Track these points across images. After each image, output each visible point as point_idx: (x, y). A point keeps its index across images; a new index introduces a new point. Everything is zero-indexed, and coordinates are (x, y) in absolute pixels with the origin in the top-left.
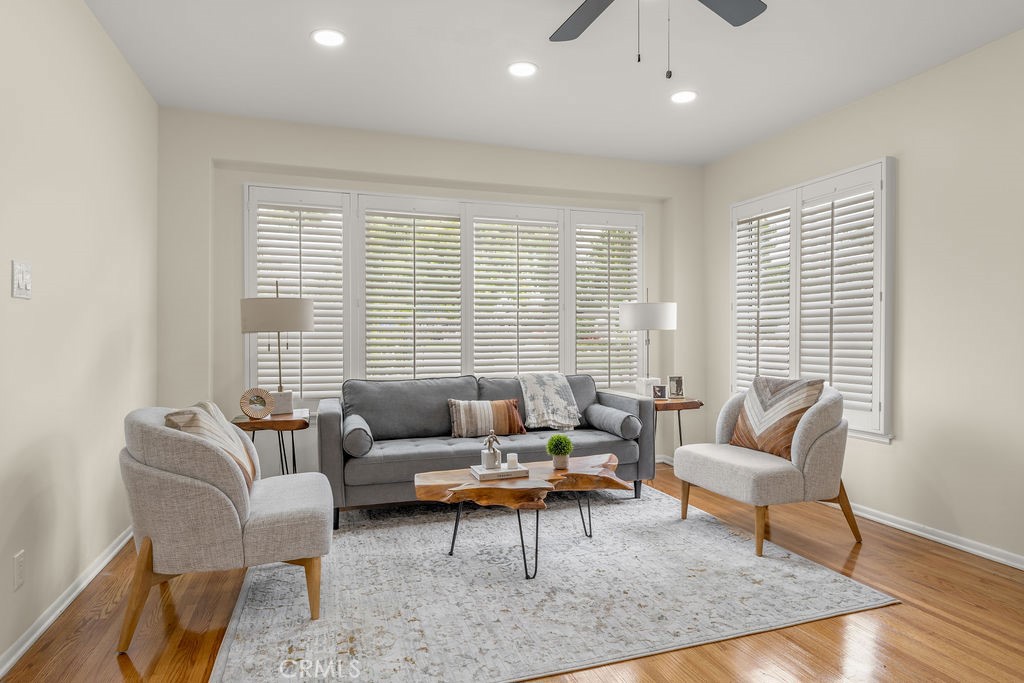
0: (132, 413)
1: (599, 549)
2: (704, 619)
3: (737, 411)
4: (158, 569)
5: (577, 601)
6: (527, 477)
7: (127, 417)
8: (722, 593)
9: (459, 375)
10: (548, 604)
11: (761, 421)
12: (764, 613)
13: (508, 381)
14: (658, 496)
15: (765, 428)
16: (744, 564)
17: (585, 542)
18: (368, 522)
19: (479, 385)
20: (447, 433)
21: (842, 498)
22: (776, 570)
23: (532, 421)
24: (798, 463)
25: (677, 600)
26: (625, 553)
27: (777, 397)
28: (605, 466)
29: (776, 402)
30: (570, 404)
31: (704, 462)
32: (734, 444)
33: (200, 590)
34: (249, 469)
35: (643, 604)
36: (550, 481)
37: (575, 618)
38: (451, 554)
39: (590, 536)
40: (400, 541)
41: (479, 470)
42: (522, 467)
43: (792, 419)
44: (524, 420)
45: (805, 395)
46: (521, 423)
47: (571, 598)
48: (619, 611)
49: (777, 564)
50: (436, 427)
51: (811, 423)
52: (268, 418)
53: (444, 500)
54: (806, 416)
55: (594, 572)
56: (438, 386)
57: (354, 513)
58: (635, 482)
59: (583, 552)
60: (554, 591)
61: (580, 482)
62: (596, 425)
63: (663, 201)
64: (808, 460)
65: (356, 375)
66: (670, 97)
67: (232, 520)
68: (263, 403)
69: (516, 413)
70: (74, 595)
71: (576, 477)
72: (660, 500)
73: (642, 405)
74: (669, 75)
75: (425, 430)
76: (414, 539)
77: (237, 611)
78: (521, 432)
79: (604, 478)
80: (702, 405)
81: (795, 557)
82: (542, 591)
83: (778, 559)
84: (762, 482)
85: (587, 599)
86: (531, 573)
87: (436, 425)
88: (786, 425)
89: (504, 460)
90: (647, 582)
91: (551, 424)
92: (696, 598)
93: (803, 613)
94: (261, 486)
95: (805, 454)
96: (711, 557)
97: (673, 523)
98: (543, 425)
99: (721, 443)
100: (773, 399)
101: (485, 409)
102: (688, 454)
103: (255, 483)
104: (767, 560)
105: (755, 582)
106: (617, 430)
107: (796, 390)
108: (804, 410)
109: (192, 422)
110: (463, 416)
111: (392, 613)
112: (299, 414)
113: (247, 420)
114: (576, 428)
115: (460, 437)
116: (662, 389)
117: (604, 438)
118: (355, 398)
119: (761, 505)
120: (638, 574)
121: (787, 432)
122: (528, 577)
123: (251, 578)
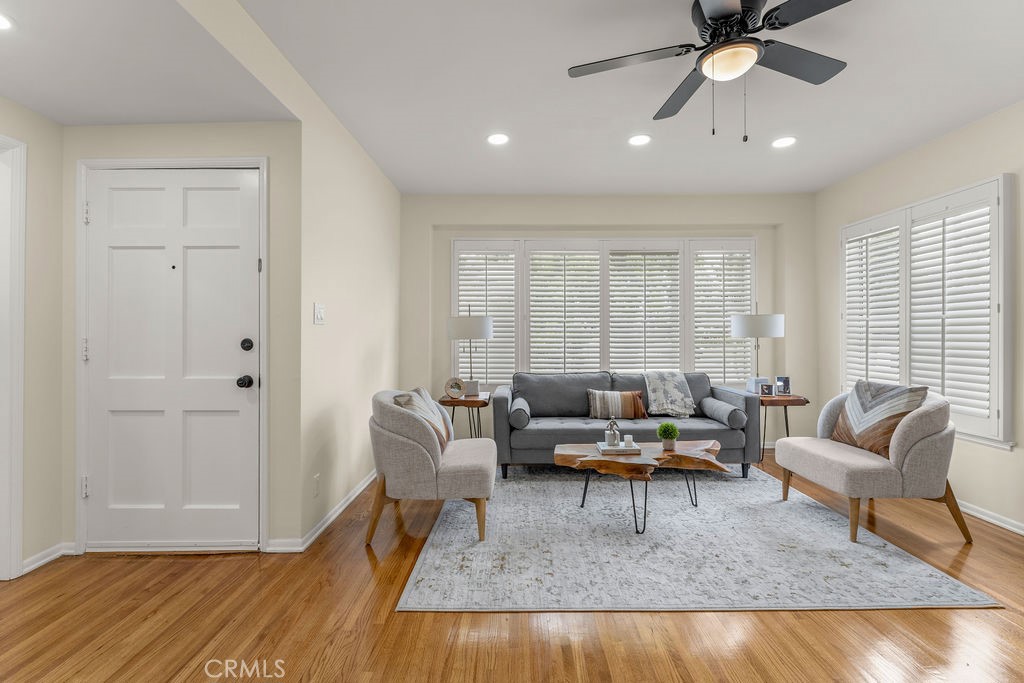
0: (378, 393)
1: (702, 517)
2: (785, 589)
3: (839, 409)
4: (389, 494)
5: (675, 557)
6: (640, 454)
7: (375, 396)
8: (807, 569)
9: (598, 370)
10: (650, 556)
11: (860, 421)
12: (845, 593)
13: (635, 376)
14: (764, 478)
15: (865, 428)
16: (836, 547)
17: (691, 510)
18: (527, 476)
19: (612, 379)
20: (586, 414)
21: (948, 498)
22: (868, 557)
23: (653, 409)
24: (897, 462)
25: (762, 569)
26: (724, 523)
27: (878, 400)
28: (708, 451)
29: (877, 404)
30: (687, 396)
31: (801, 454)
32: (834, 439)
33: (415, 511)
34: (444, 434)
35: (731, 567)
36: (657, 459)
37: (671, 570)
38: (582, 506)
39: (696, 506)
40: (547, 492)
41: (603, 446)
42: (636, 446)
43: (893, 421)
44: (647, 408)
45: (906, 400)
46: (644, 411)
47: (670, 554)
48: (709, 570)
49: (870, 552)
50: (578, 408)
51: (910, 427)
52: (463, 398)
53: (574, 466)
54: (905, 420)
55: (693, 536)
56: (581, 379)
57: (519, 468)
58: (743, 465)
59: (687, 518)
60: (657, 546)
61: (684, 462)
62: (708, 414)
63: (775, 227)
64: (907, 461)
65: (523, 370)
66: (771, 143)
67: (430, 468)
68: (459, 388)
69: (640, 401)
70: (348, 503)
71: (681, 458)
72: (765, 481)
73: (748, 401)
74: (745, 139)
75: (571, 411)
76: (557, 492)
77: (435, 527)
78: (644, 417)
79: (705, 460)
80: (808, 402)
81: (891, 547)
82: (647, 545)
83: (872, 547)
84: (855, 477)
85: (684, 556)
86: (640, 529)
87: (578, 407)
88: (886, 426)
89: (622, 440)
90: (738, 550)
91: (670, 412)
92: (781, 570)
93: (886, 599)
94: (453, 446)
95: (903, 454)
96: (804, 537)
97: (773, 503)
98: (663, 412)
99: (823, 437)
100: (874, 403)
101: (615, 397)
102: (787, 445)
103: (450, 443)
104: (861, 546)
105: (843, 564)
106: (725, 420)
107: (897, 395)
108: (904, 414)
109: (409, 402)
110: (598, 403)
111: (533, 545)
112: (483, 396)
113: (449, 399)
114: (691, 416)
115: (596, 418)
116: (769, 388)
117: (714, 426)
118: (521, 386)
119: (854, 496)
120: (732, 542)
121: (885, 433)
122: (638, 532)
123: (446, 507)
